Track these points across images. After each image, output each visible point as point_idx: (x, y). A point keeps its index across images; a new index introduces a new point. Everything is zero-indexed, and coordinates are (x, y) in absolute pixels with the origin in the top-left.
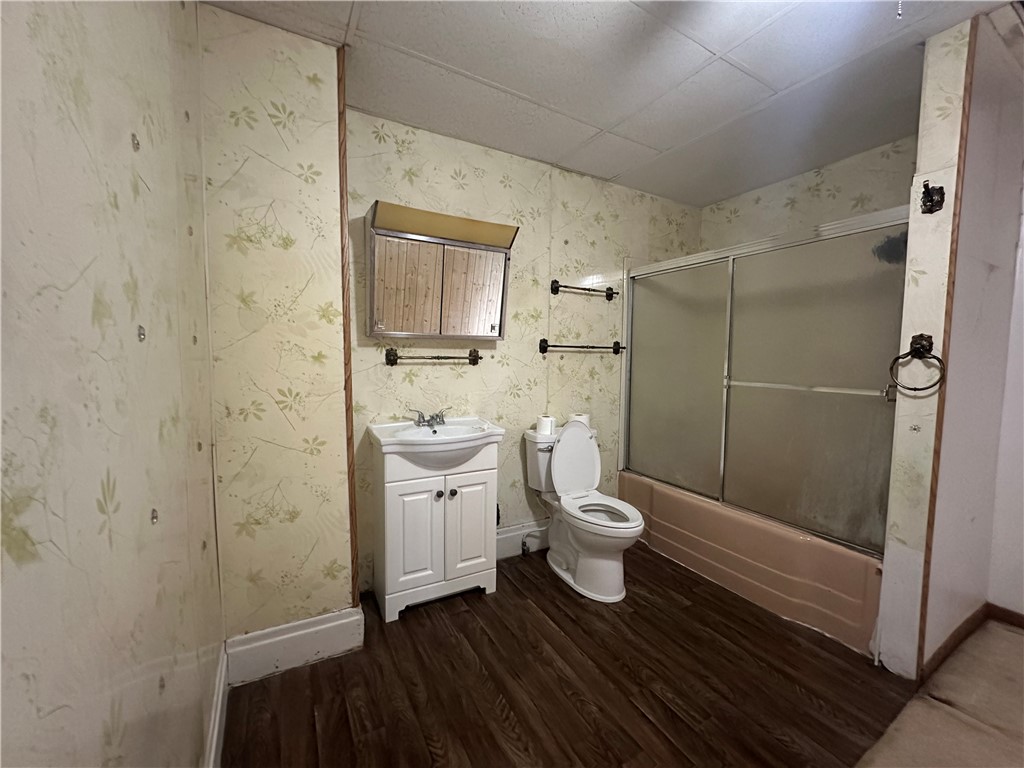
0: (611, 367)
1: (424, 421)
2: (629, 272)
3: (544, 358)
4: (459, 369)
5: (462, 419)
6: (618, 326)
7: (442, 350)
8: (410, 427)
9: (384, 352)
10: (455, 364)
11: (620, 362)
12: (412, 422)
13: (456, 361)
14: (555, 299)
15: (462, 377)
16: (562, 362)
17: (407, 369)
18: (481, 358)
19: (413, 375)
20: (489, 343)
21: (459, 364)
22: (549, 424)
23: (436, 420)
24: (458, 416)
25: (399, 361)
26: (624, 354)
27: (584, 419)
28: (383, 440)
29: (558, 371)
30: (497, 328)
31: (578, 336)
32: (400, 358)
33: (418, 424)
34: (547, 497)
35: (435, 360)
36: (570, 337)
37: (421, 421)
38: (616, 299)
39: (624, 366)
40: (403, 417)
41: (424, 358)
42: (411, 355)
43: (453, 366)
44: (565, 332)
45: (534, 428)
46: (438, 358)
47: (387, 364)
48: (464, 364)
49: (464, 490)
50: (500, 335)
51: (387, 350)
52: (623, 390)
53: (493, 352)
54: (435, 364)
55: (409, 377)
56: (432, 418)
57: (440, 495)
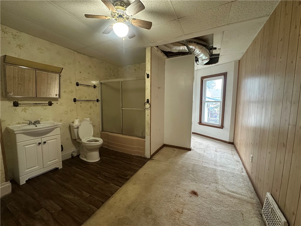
0: (96, 105)
1: (32, 123)
2: (100, 81)
3: (75, 103)
4: (44, 107)
5: (46, 122)
6: (98, 95)
7: (37, 102)
8: (26, 125)
9: (12, 102)
10: (43, 106)
11: (99, 104)
12: (27, 124)
13: (43, 105)
14: (77, 87)
15: (46, 109)
16: (81, 104)
17: (23, 107)
18: (53, 104)
19: (26, 109)
20: (56, 99)
21: (45, 105)
22: (77, 121)
23: (37, 122)
24: (45, 121)
25: (19, 105)
26: (100, 102)
27: (88, 119)
28: (15, 130)
29: (80, 107)
30: (58, 95)
31: (86, 97)
32: (20, 104)
33: (29, 124)
34: (78, 140)
35: (35, 105)
36: (83, 98)
37: (30, 123)
38: (97, 88)
39: (100, 105)
40: (23, 123)
41: (30, 104)
42: (24, 103)
43: (42, 106)
44: (81, 96)
45: (73, 122)
46: (36, 104)
47: (14, 106)
48: (46, 106)
49: (48, 141)
50: (59, 97)
51: (13, 102)
52: (100, 111)
53: (57, 102)
54: (35, 106)
55: (25, 110)
56: (35, 122)
57: (40, 144)
